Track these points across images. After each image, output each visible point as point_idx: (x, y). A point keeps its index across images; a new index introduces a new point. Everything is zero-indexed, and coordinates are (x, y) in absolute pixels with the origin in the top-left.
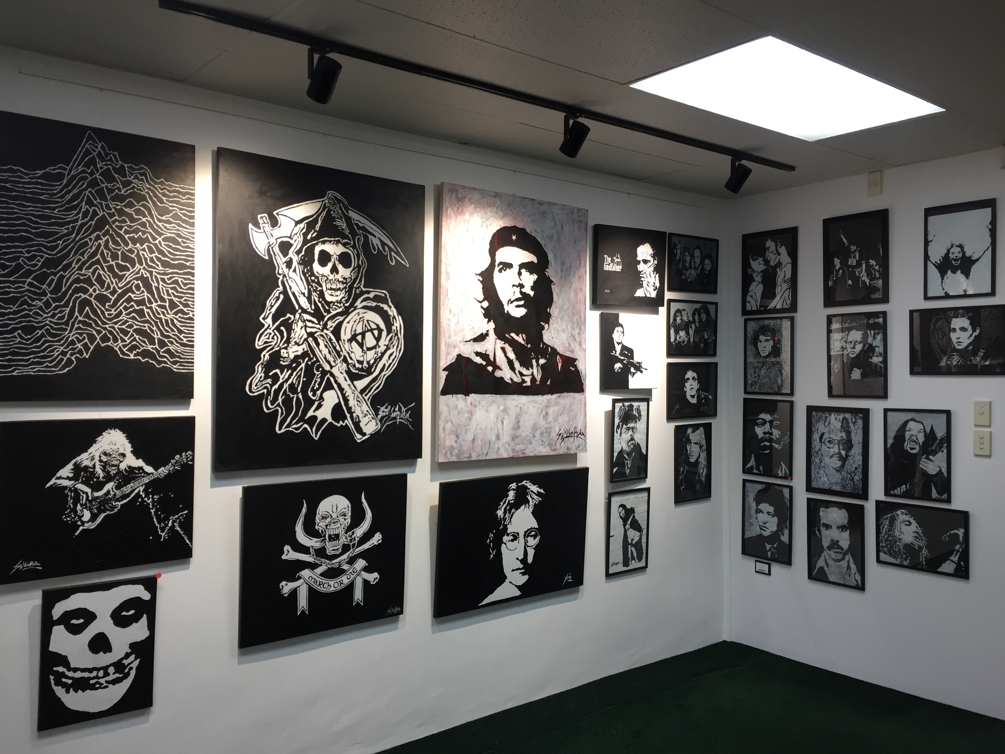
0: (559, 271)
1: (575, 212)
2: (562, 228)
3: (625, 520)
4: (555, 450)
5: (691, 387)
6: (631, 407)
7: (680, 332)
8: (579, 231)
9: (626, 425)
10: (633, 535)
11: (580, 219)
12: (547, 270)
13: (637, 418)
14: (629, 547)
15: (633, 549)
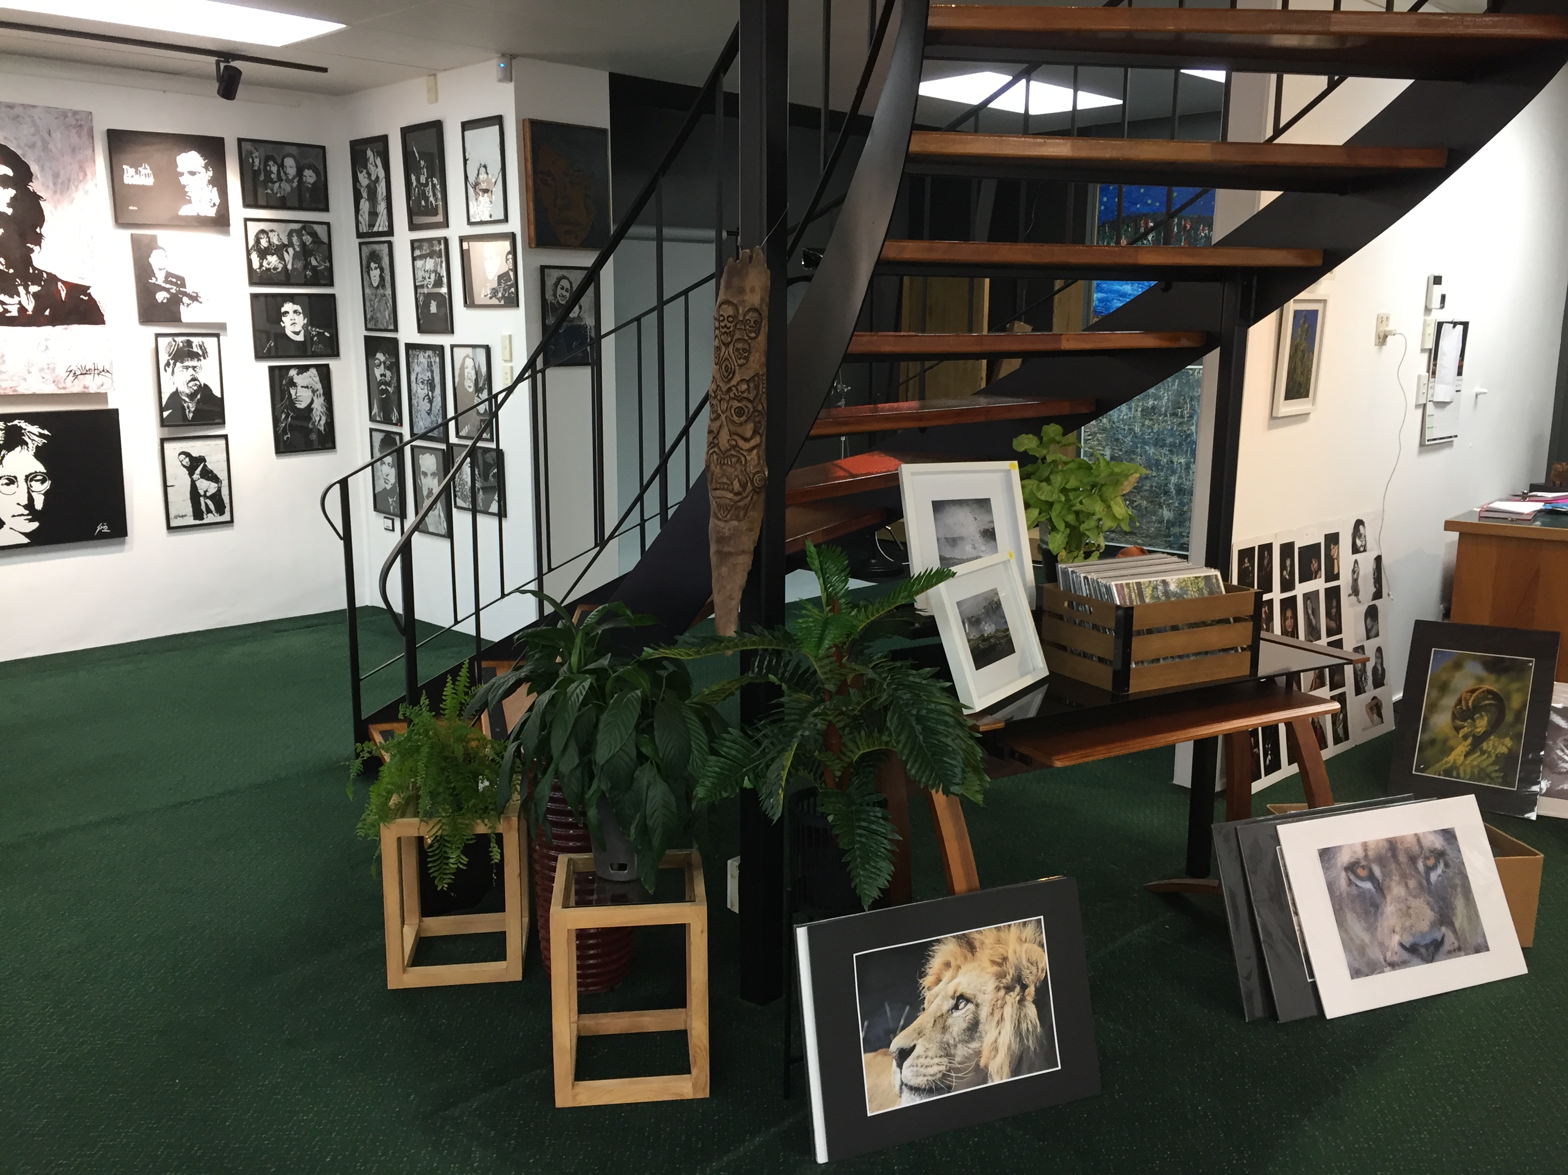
0: (51, 185)
1: (70, 115)
2: (50, 135)
3: (191, 470)
4: (64, 388)
5: (292, 322)
6: (189, 343)
7: (269, 257)
8: (80, 136)
9: (182, 362)
10: (206, 486)
11: (79, 123)
12: (30, 184)
13: (200, 356)
14: (202, 499)
15: (209, 502)
